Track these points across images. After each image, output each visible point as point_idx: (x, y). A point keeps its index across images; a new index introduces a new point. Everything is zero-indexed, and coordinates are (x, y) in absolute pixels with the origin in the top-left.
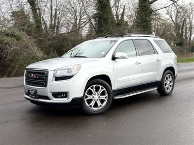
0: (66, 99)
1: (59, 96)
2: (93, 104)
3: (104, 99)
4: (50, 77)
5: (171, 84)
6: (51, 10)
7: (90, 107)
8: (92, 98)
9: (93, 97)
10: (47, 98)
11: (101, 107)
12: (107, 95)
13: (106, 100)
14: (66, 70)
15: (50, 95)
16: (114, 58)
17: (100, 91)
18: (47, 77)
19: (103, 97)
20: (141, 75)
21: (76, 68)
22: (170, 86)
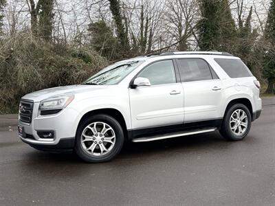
0: (52, 139)
1: (45, 136)
2: (93, 147)
3: (111, 142)
4: (36, 110)
5: (245, 124)
6: (143, 19)
7: (89, 151)
8: (92, 140)
9: (94, 139)
10: (32, 137)
11: (105, 153)
12: (114, 136)
13: (113, 143)
14: (56, 102)
15: (35, 134)
16: (133, 86)
17: (105, 130)
18: (32, 110)
19: (108, 140)
20: (181, 109)
21: (67, 98)
22: (243, 127)
